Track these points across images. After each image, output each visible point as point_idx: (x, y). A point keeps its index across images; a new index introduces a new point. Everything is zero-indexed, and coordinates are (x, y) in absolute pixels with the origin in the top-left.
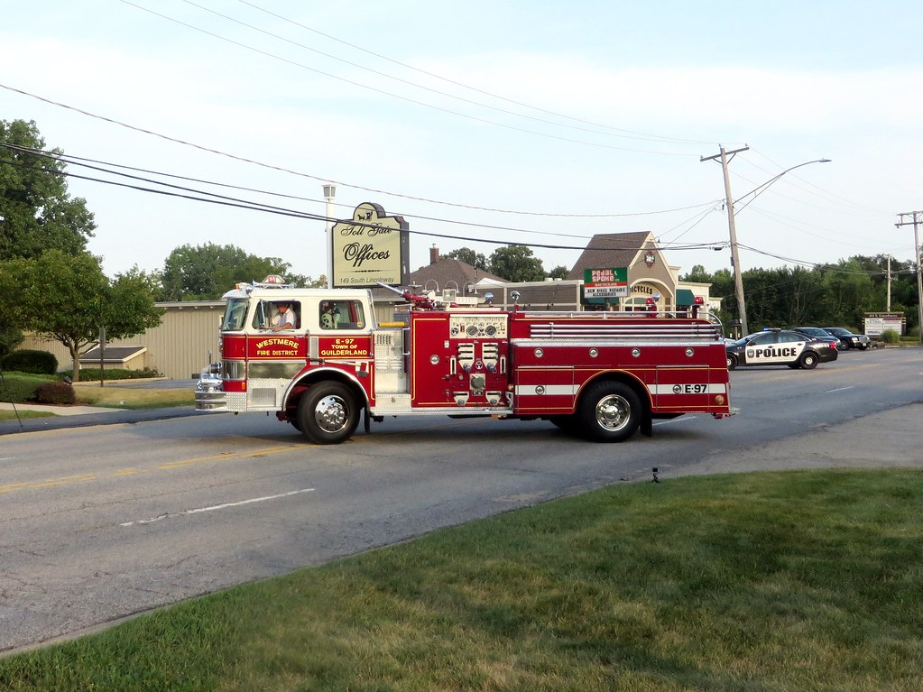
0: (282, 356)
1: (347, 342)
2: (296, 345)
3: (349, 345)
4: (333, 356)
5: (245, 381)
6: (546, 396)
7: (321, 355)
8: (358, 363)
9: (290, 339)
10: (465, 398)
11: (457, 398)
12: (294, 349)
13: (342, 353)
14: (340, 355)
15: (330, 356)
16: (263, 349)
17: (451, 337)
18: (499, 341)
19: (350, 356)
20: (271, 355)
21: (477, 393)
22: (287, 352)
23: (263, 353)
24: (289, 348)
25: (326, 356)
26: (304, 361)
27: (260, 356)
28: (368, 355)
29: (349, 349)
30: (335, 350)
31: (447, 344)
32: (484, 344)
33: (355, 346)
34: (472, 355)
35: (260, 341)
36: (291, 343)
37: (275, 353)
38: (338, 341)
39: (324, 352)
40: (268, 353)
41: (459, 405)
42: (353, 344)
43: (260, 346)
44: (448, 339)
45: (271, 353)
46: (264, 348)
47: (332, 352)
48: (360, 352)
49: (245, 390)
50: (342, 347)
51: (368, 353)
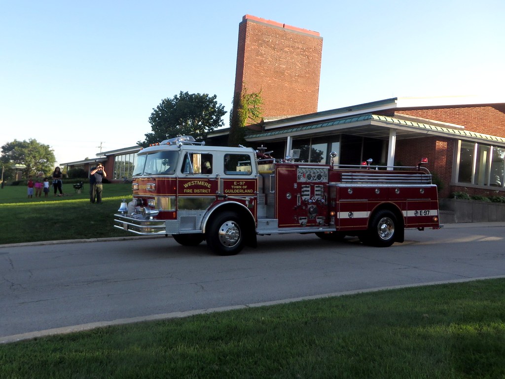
0: (200, 193)
1: (241, 183)
2: (209, 186)
3: (242, 185)
4: (232, 193)
5: (176, 212)
6: (354, 218)
7: (225, 193)
8: (247, 198)
9: (205, 181)
10: (304, 221)
11: (300, 222)
12: (208, 188)
13: (237, 191)
14: (237, 193)
15: (230, 193)
16: (187, 188)
17: (298, 181)
18: (323, 184)
19: (243, 193)
20: (193, 193)
21: (312, 218)
22: (204, 191)
23: (188, 191)
24: (206, 188)
25: (228, 193)
26: (215, 197)
27: (186, 193)
28: (253, 193)
29: (242, 189)
30: (234, 189)
31: (296, 186)
32: (316, 186)
33: (246, 187)
34: (309, 193)
35: (186, 182)
36: (206, 184)
37: (196, 191)
38: (235, 183)
39: (227, 191)
40: (191, 191)
41: (302, 225)
42: (245, 185)
43: (186, 186)
44: (296, 182)
45: (193, 191)
46: (189, 188)
47: (232, 191)
48: (249, 191)
49: (176, 218)
50: (237, 187)
51: (254, 191)
